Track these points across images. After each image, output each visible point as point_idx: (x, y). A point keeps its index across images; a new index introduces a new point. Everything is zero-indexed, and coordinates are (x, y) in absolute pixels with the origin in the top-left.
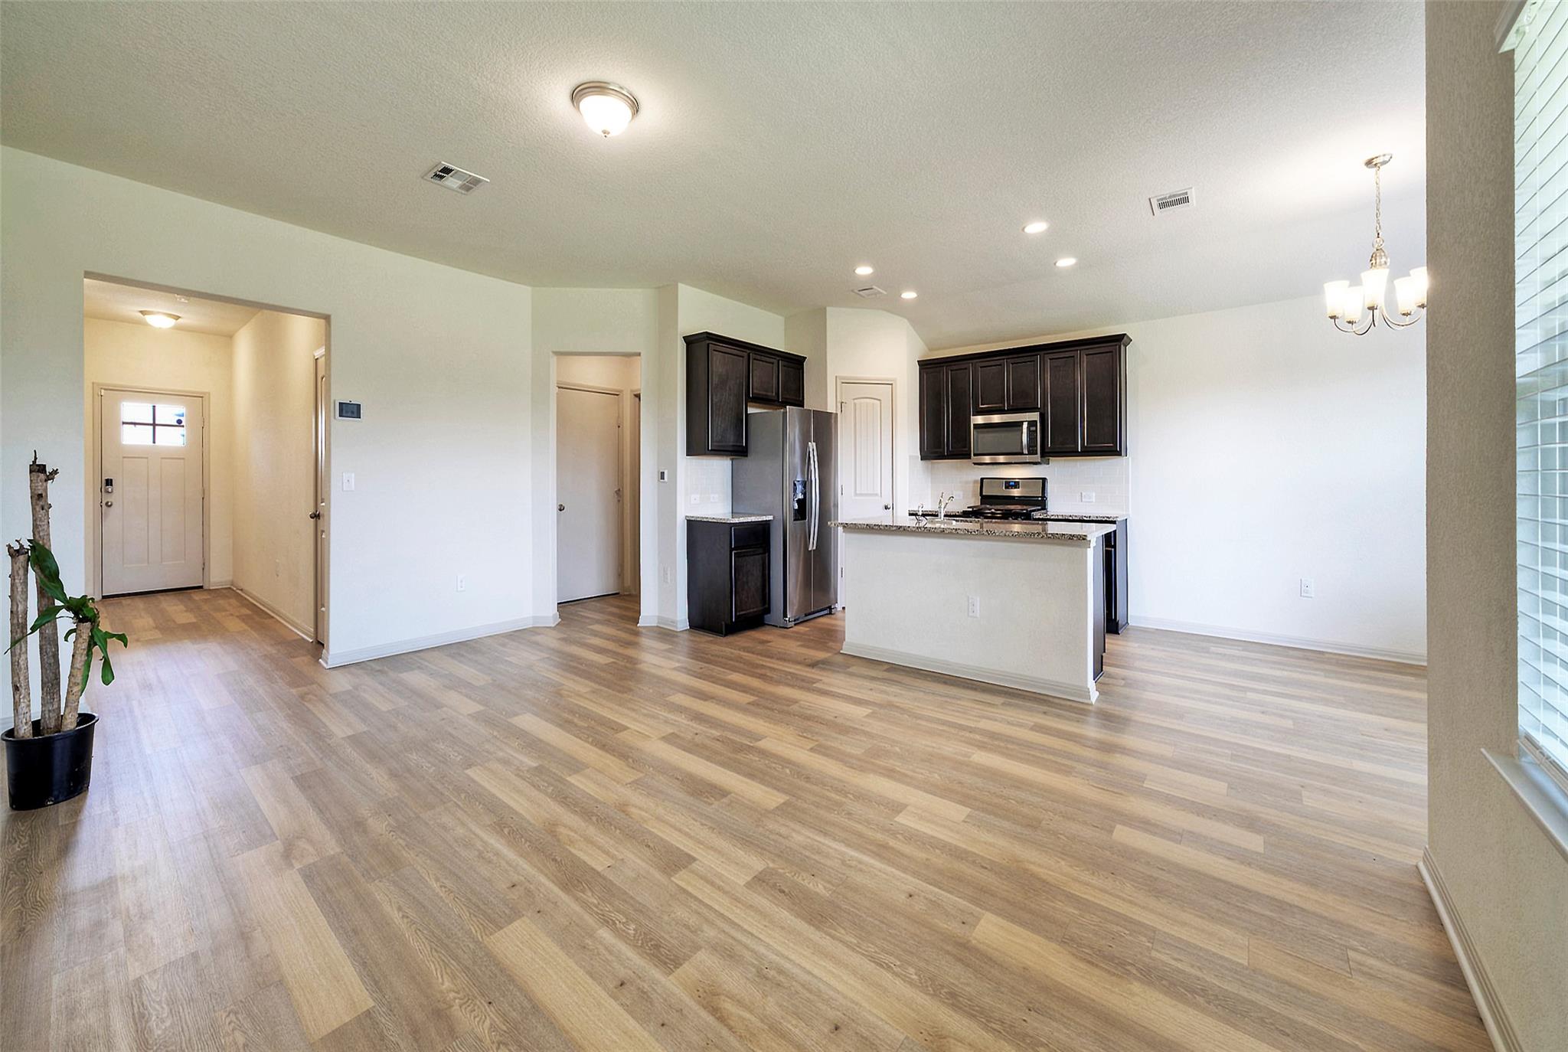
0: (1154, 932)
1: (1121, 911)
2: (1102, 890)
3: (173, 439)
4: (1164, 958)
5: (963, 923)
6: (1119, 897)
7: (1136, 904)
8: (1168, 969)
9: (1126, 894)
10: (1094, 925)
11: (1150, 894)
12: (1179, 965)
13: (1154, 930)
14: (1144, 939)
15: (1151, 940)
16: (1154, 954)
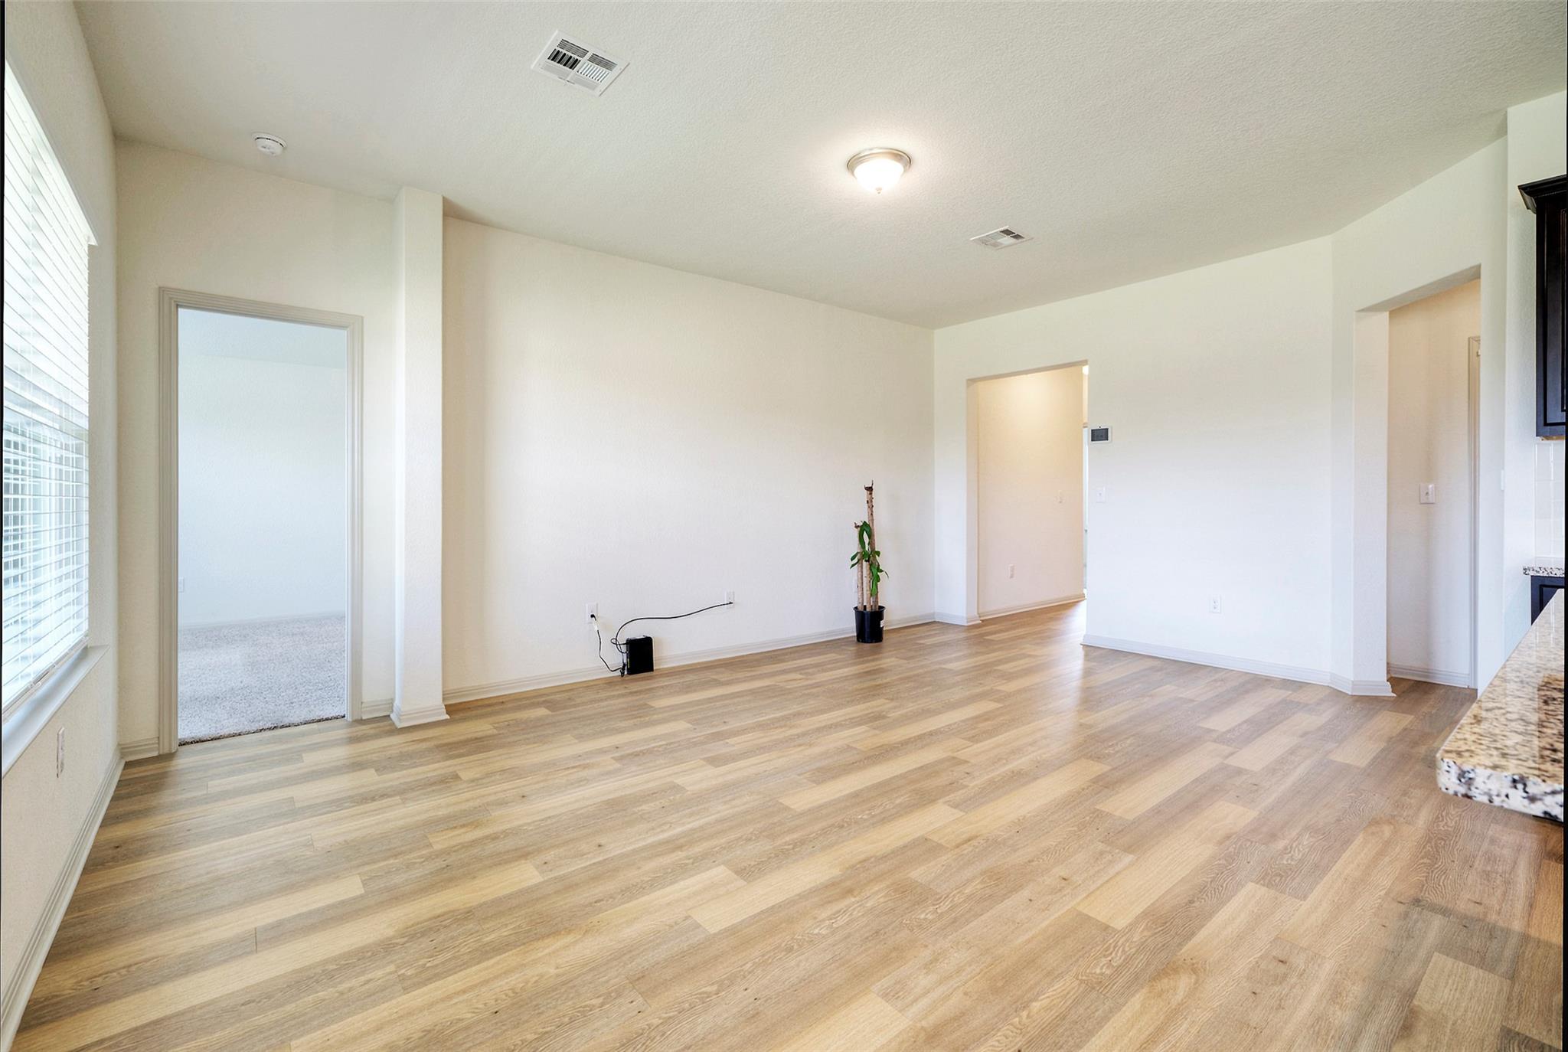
0: (405, 989)
1: (450, 978)
2: (486, 982)
4: (379, 973)
5: (546, 863)
6: (464, 992)
7: (443, 1000)
8: (372, 966)
9: (461, 1002)
10: (460, 944)
11: (437, 1028)
12: (363, 979)
13: (406, 990)
14: (409, 973)
15: (403, 978)
16: (392, 968)
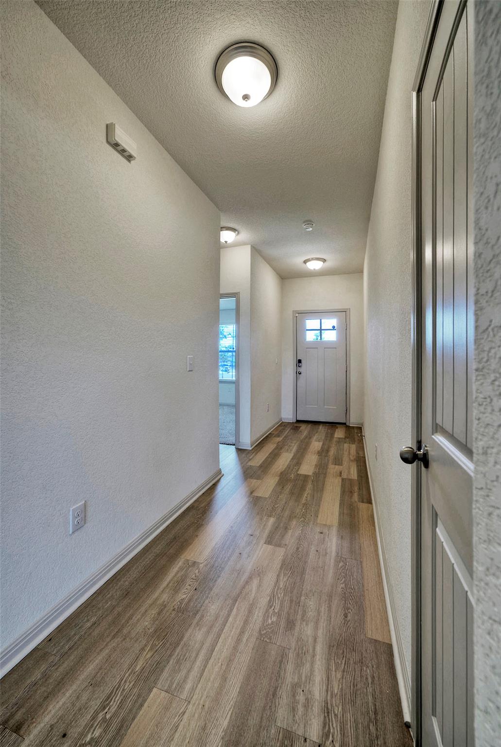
3: (330, 336)
